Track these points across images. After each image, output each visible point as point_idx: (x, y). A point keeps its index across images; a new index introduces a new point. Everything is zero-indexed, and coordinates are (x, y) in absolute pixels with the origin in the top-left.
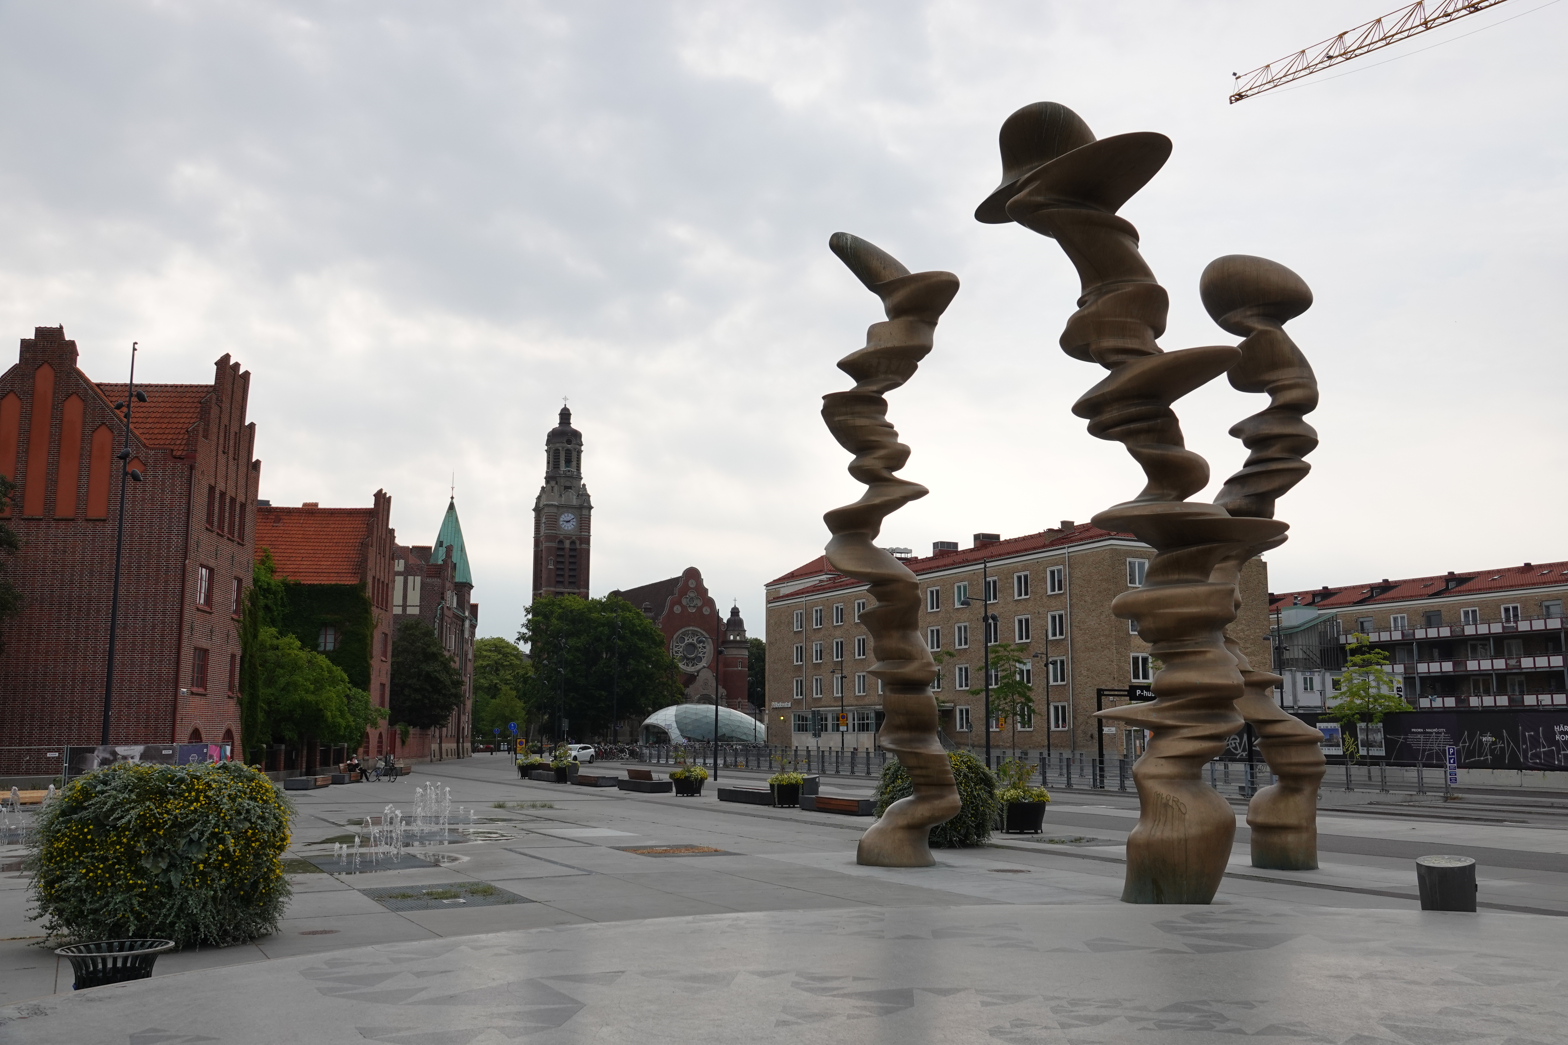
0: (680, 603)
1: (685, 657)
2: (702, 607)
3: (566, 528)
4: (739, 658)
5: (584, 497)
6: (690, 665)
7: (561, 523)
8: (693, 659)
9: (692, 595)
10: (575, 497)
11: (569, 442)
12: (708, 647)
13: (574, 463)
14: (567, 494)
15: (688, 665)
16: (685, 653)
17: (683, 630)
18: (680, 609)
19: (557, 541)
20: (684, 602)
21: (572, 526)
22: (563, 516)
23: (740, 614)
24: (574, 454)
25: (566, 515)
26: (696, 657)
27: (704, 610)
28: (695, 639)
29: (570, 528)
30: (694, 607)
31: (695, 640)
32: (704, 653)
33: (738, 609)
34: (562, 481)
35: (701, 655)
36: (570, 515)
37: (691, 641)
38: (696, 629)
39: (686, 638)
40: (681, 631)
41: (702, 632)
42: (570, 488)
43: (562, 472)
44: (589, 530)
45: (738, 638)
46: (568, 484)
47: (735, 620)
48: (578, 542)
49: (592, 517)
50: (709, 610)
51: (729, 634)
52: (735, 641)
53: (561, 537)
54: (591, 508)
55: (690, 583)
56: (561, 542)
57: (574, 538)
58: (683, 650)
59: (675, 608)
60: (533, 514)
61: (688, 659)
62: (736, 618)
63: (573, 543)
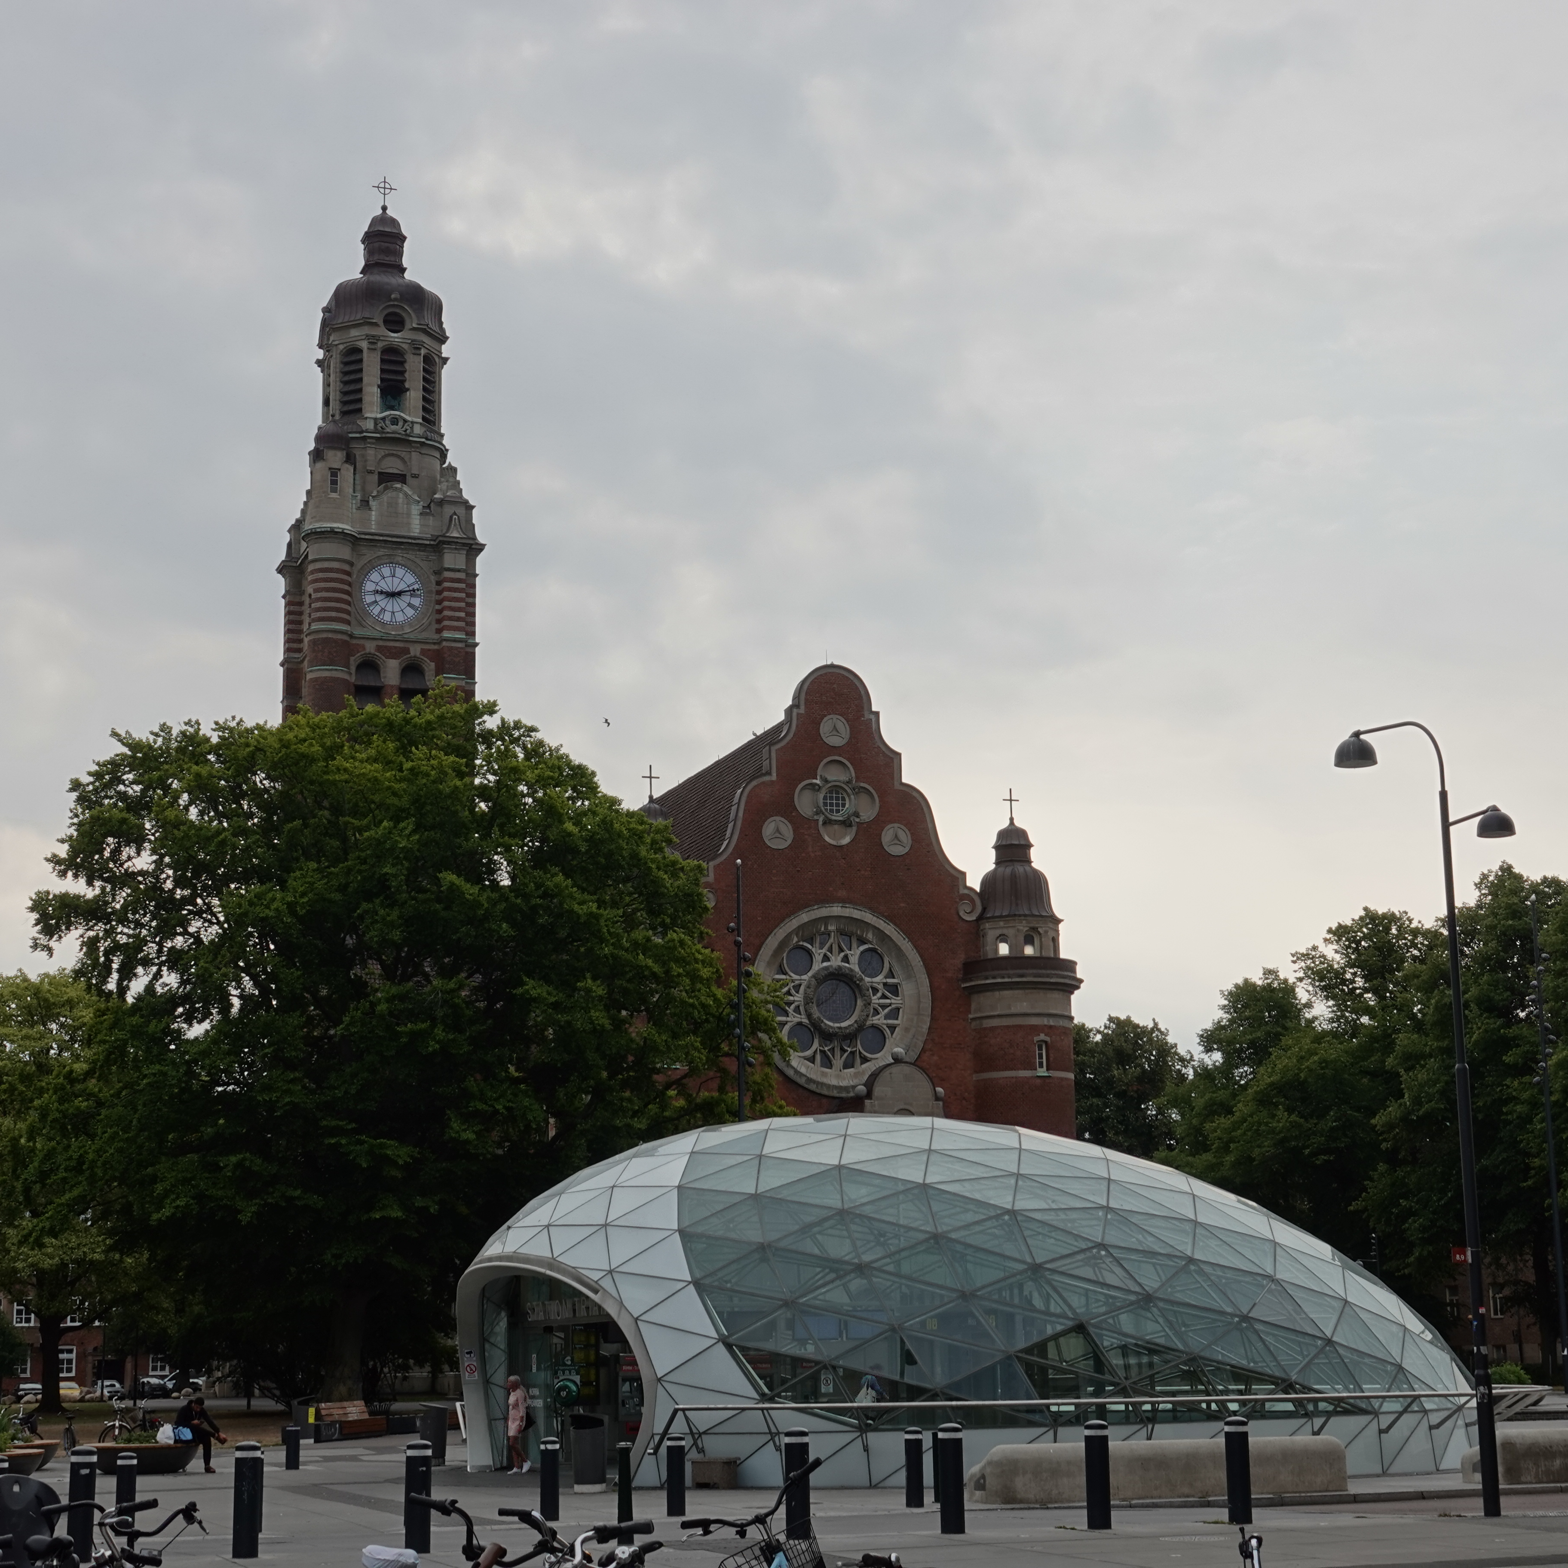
0: (787, 810)
1: (815, 1029)
2: (879, 823)
3: (387, 617)
4: (1036, 1029)
5: (448, 510)
6: (838, 1062)
7: (369, 599)
8: (850, 1037)
9: (836, 775)
10: (416, 510)
11: (395, 322)
12: (907, 989)
13: (414, 396)
14: (385, 498)
15: (827, 1063)
16: (816, 1014)
17: (804, 917)
18: (788, 831)
19: (354, 661)
20: (805, 803)
21: (410, 612)
22: (375, 576)
23: (1034, 853)
24: (414, 366)
25: (386, 571)
26: (861, 1027)
27: (887, 836)
28: (855, 954)
29: (400, 617)
30: (846, 824)
31: (854, 960)
32: (895, 1013)
33: (1022, 834)
34: (371, 455)
35: (879, 1020)
36: (400, 572)
37: (836, 961)
38: (856, 914)
39: (818, 953)
40: (794, 923)
41: (881, 924)
42: (402, 478)
43: (370, 425)
44: (471, 624)
45: (1029, 951)
46: (393, 466)
47: (1014, 877)
48: (429, 667)
49: (478, 581)
50: (905, 837)
51: (991, 935)
52: (1016, 961)
53: (370, 647)
54: (474, 548)
55: (825, 728)
56: (369, 665)
57: (415, 650)
58: (808, 1001)
59: (769, 829)
60: (280, 584)
61: (827, 1036)
62: (1020, 869)
63: (412, 669)
